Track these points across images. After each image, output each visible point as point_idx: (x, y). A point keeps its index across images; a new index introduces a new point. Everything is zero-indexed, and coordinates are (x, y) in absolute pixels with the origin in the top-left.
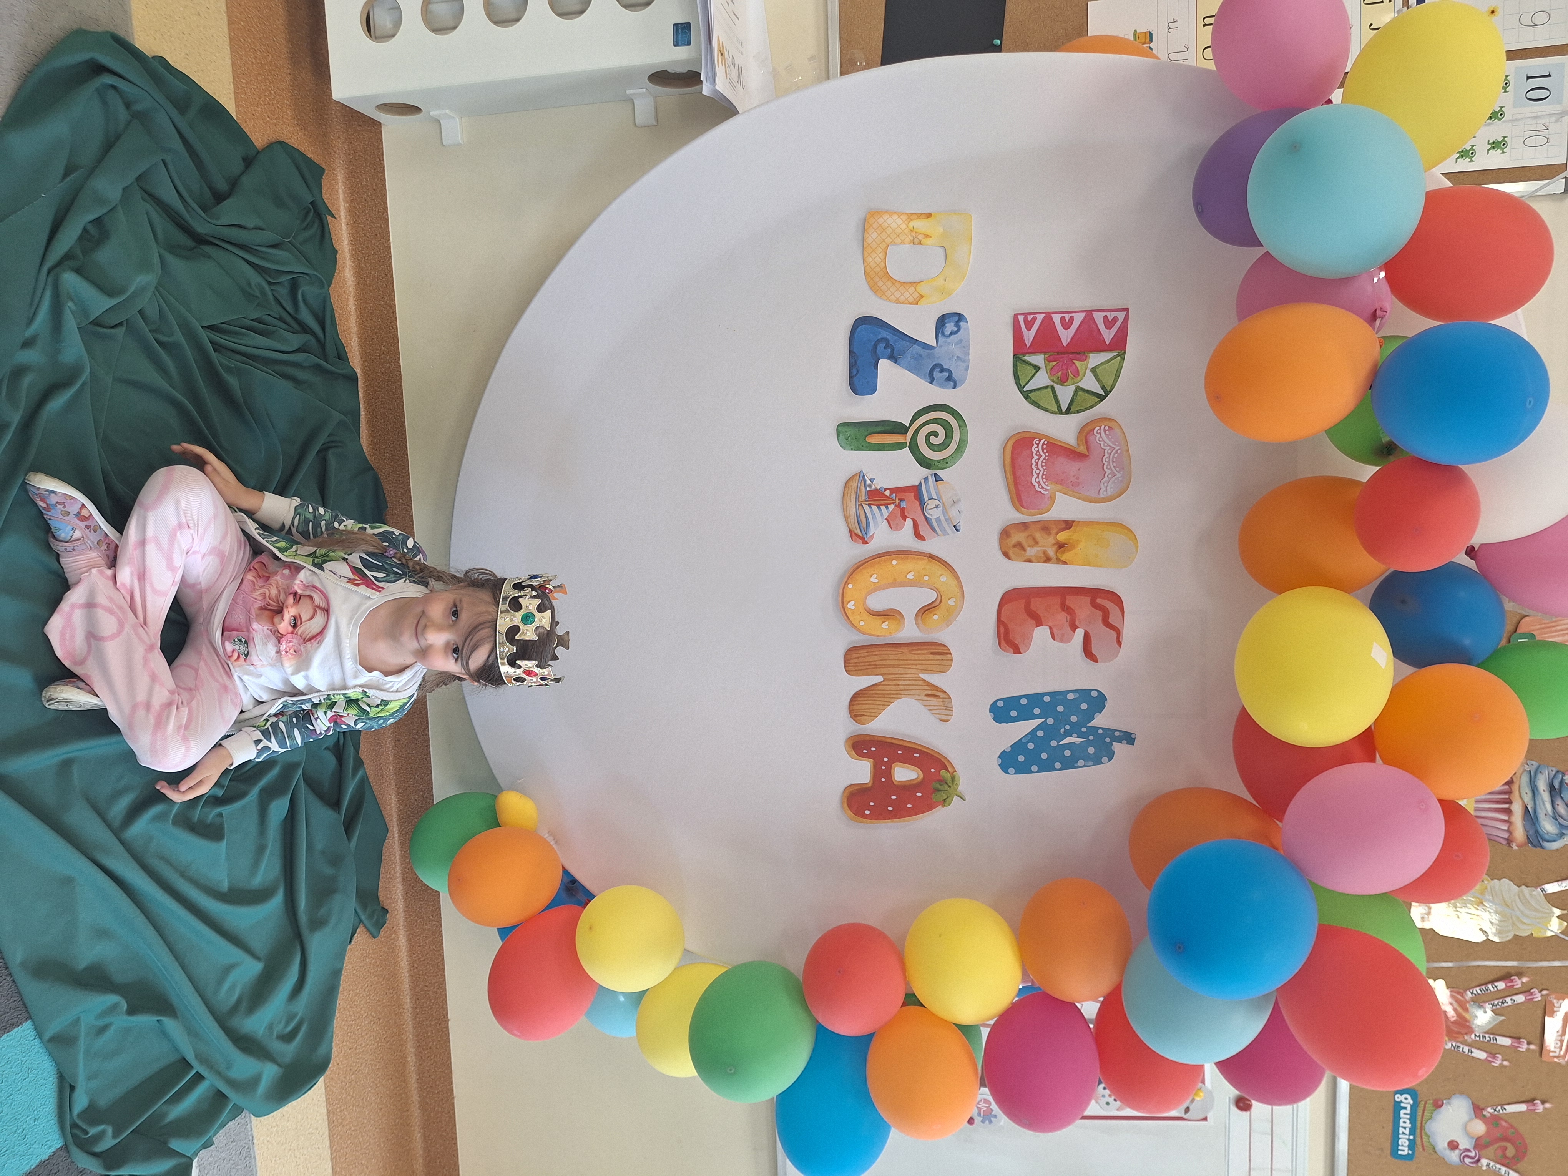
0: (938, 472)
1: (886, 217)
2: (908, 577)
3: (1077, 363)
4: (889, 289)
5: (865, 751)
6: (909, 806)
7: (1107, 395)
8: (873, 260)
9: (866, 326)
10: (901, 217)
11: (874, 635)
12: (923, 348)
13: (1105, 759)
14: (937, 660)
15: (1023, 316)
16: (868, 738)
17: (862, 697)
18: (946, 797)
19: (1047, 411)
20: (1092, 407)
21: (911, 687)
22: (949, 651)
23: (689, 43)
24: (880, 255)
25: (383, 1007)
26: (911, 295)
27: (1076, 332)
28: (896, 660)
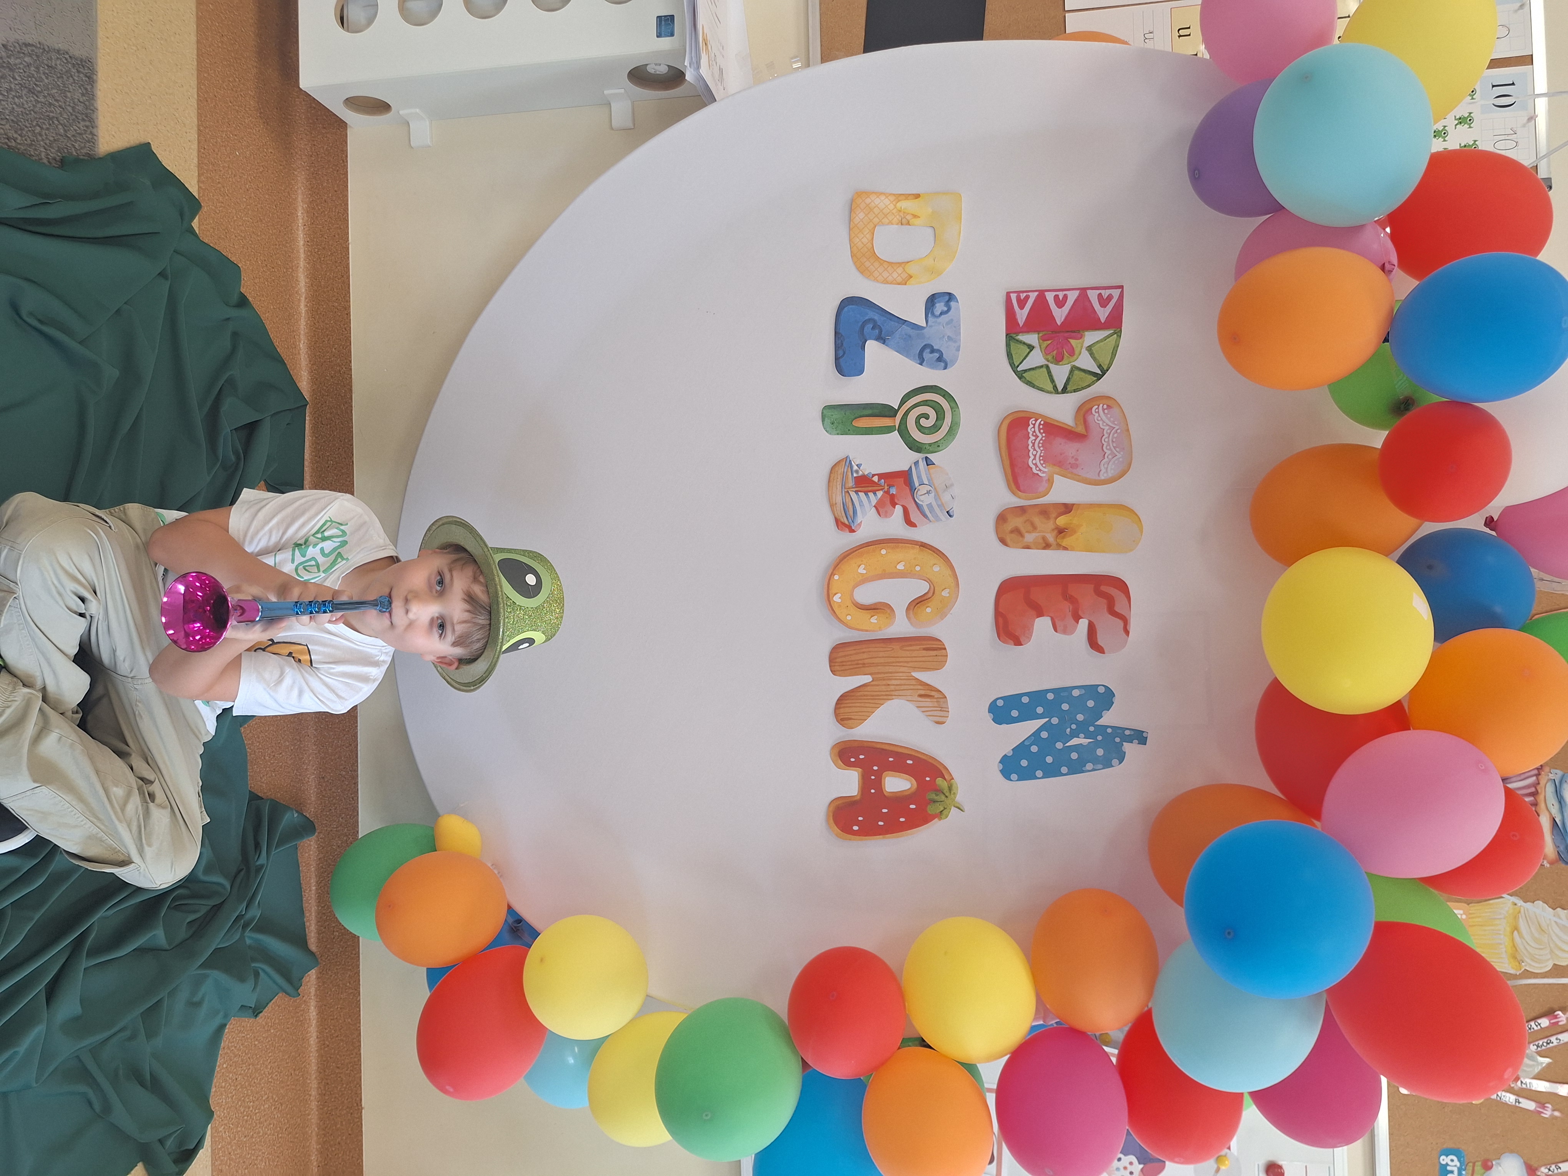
0: (929, 456)
1: (873, 197)
2: (898, 567)
3: (1073, 342)
4: (876, 269)
5: (853, 760)
6: (902, 820)
7: (1104, 374)
8: (860, 240)
9: (853, 306)
10: (889, 197)
11: (862, 630)
12: (912, 329)
13: (1115, 762)
14: (930, 656)
15: (1016, 294)
16: (856, 744)
17: (849, 699)
18: (942, 809)
19: (1043, 391)
20: (1089, 386)
21: (903, 688)
22: (943, 647)
23: (672, 35)
24: (867, 236)
25: (287, 1090)
26: (899, 275)
27: (1070, 310)
28: (886, 657)
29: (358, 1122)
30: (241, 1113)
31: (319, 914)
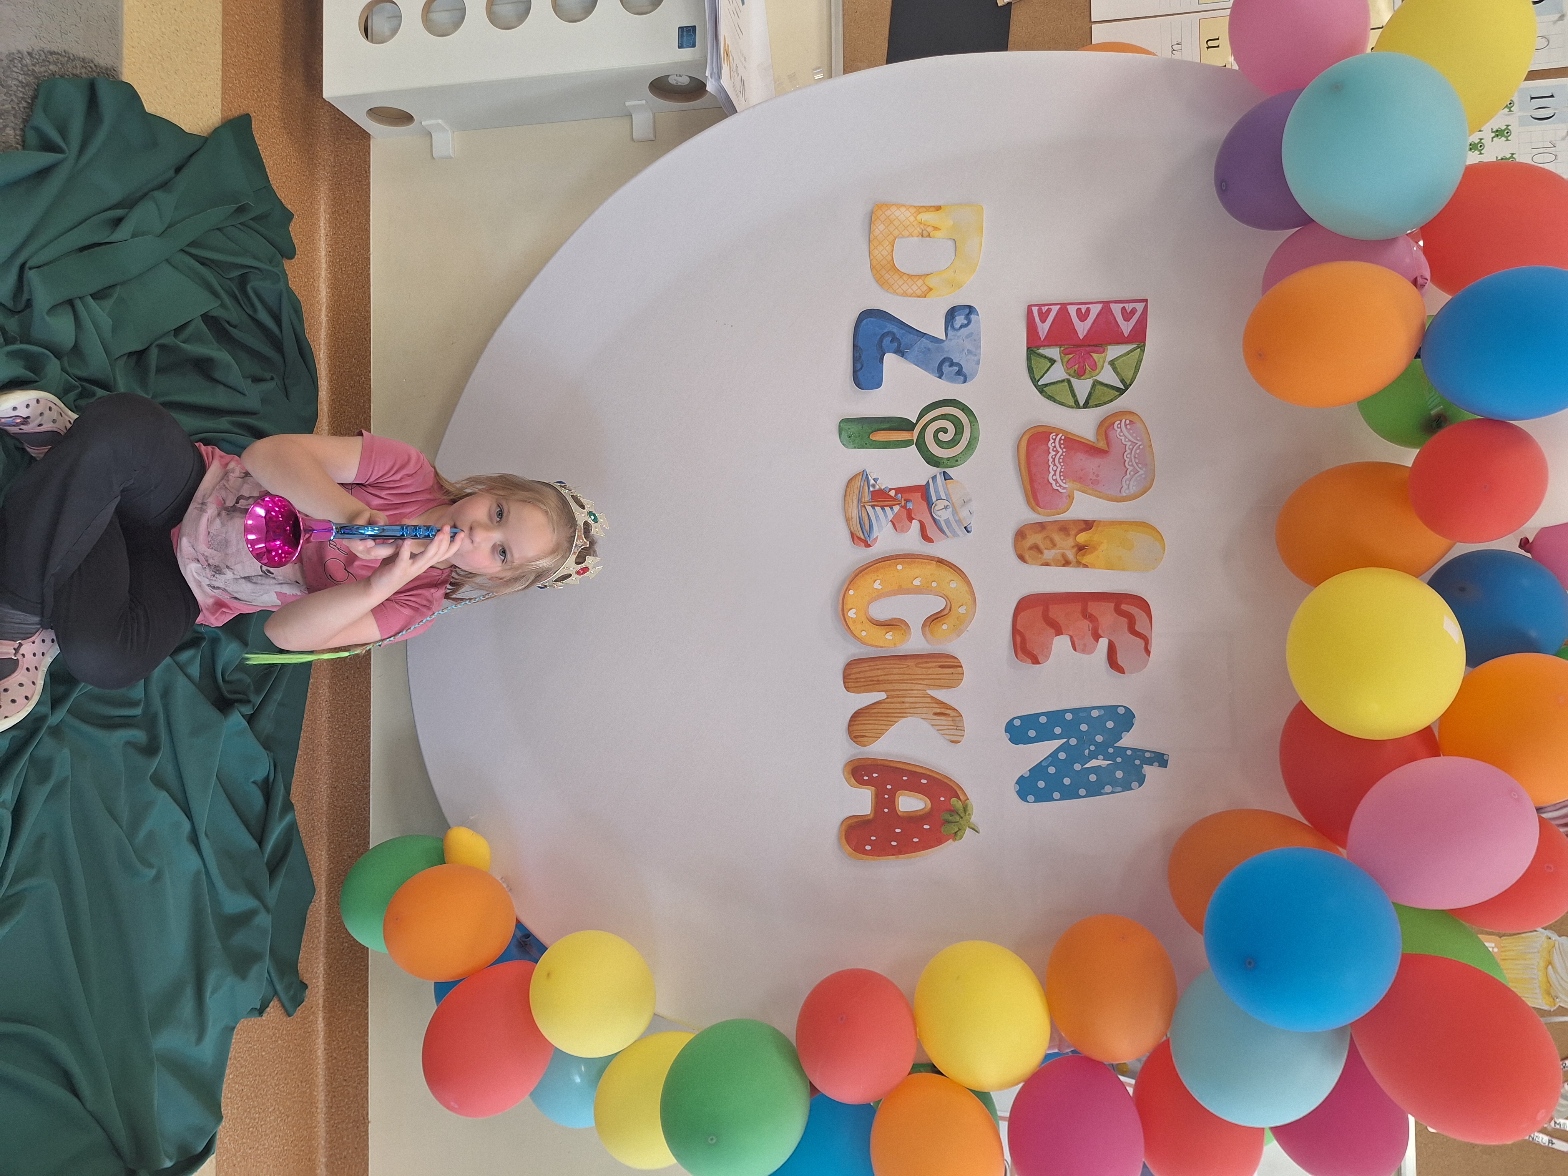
0: (947, 470)
1: (894, 209)
2: (914, 583)
3: (1095, 355)
4: (896, 282)
5: (866, 778)
6: (916, 840)
7: (1127, 389)
8: (880, 252)
9: (872, 319)
10: (910, 209)
11: (877, 646)
12: (931, 342)
13: (1135, 784)
14: (946, 674)
15: (1037, 308)
16: (869, 762)
17: (862, 716)
18: (957, 830)
19: (1064, 405)
20: (1111, 401)
21: (918, 705)
22: (959, 664)
23: (694, 46)
24: (887, 248)
25: (294, 1102)
26: (919, 288)
27: (1093, 323)
28: (901, 674)
29: (364, 1136)
30: (247, 1124)
31: (328, 924)
